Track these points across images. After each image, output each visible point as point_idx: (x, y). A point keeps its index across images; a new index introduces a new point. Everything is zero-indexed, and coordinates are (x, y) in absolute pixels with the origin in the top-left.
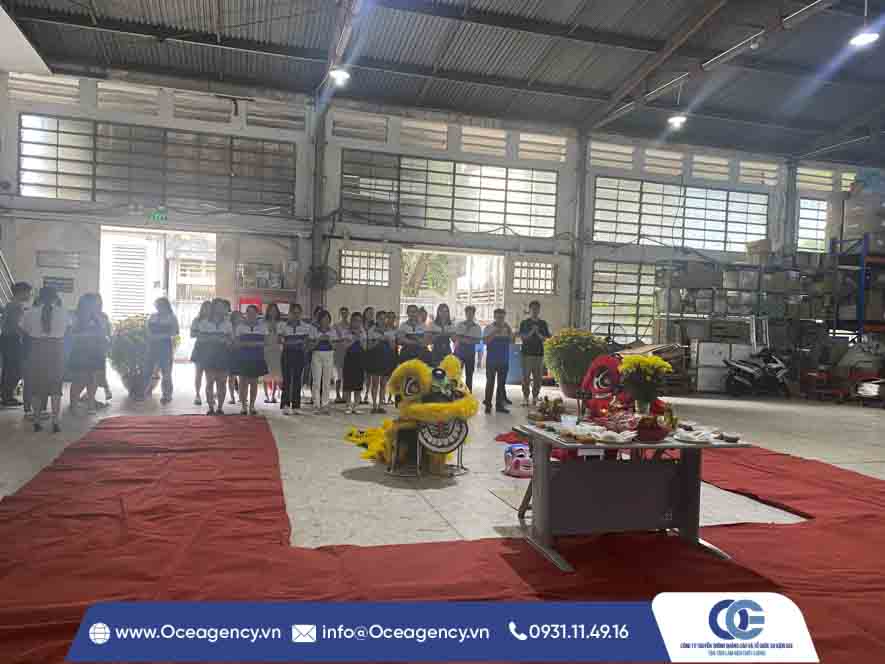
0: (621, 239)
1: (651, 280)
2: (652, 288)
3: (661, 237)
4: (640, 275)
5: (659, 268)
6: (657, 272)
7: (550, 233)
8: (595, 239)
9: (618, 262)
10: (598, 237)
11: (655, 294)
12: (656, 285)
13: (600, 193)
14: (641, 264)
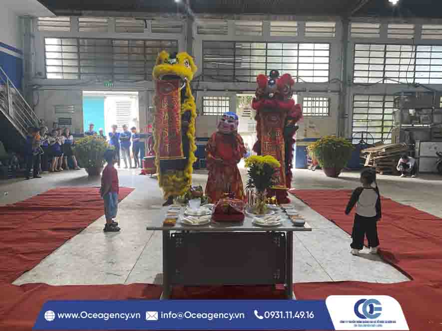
0: (371, 81)
1: (391, 105)
2: (392, 109)
3: (399, 78)
4: (384, 102)
5: (396, 97)
6: (395, 100)
7: (326, 80)
8: (355, 82)
9: (369, 95)
10: (356, 81)
11: (394, 113)
12: (394, 107)
13: (357, 54)
14: (385, 95)
